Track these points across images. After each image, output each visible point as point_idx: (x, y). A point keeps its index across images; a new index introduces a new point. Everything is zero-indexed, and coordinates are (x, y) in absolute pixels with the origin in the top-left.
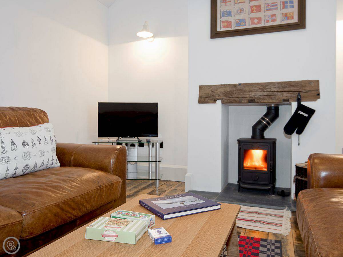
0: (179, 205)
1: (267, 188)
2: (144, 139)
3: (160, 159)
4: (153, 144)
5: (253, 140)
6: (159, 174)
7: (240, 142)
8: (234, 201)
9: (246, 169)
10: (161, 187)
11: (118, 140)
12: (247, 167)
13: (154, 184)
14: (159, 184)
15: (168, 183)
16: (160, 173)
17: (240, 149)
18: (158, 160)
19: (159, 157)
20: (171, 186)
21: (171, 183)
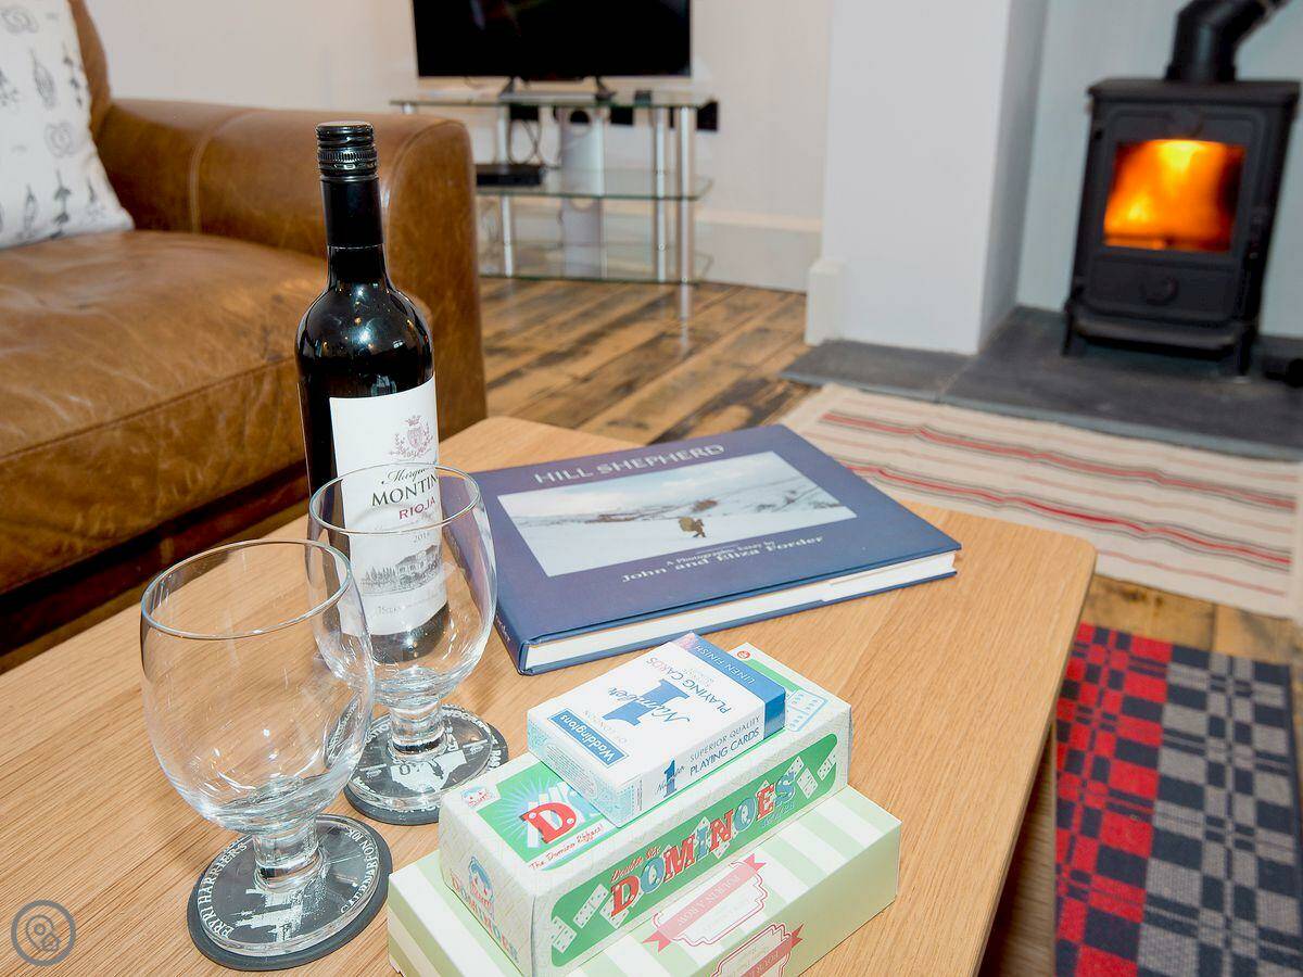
0: (667, 538)
1: (1213, 341)
2: (624, 88)
3: (700, 187)
4: (672, 110)
5: (1176, 91)
6: (692, 253)
7: (1101, 98)
8: (1039, 406)
9: (1114, 242)
10: (701, 318)
11: (509, 89)
12: (1122, 236)
13: (671, 300)
14: (695, 300)
15: (737, 300)
16: (699, 248)
17: (1095, 138)
18: (686, 191)
19: (693, 178)
20: (746, 315)
21: (752, 299)
